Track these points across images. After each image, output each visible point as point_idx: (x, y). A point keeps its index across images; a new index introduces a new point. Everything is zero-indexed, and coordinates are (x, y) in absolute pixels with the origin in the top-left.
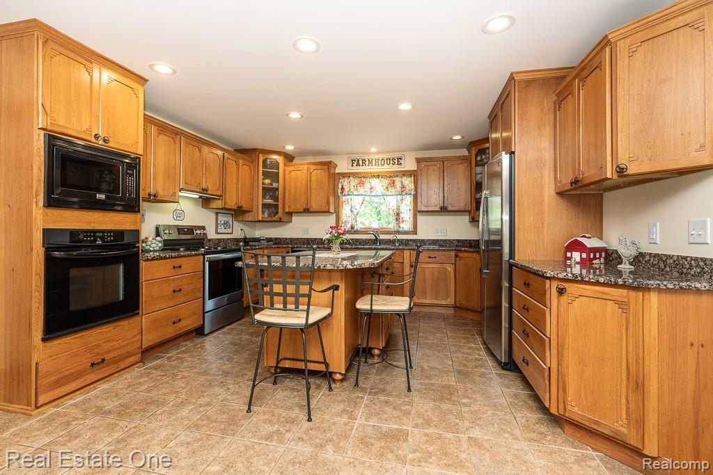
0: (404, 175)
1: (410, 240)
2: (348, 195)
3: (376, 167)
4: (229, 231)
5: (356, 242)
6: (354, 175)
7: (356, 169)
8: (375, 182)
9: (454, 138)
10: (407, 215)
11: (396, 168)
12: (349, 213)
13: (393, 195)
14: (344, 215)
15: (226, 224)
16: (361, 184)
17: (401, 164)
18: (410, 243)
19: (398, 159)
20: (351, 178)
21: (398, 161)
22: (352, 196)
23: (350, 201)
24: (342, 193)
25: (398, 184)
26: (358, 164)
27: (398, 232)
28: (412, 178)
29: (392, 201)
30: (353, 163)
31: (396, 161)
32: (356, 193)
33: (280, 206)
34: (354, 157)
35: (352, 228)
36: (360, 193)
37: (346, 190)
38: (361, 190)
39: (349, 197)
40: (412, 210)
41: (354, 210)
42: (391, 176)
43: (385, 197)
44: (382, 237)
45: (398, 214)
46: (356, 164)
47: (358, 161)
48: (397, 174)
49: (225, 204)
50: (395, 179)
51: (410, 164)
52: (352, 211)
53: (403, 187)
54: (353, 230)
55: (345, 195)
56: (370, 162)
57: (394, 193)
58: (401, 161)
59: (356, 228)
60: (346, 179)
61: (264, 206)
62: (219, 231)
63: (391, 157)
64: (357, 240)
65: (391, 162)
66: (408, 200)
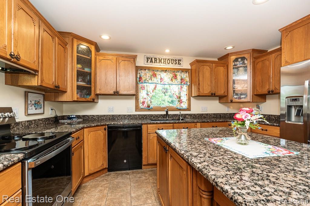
0: (183, 71)
1: (187, 114)
2: (145, 83)
3: (164, 64)
4: (40, 111)
5: (151, 117)
6: (149, 69)
7: (150, 65)
8: (163, 75)
9: (227, 48)
10: (184, 98)
11: (177, 66)
12: (145, 96)
13: (176, 85)
14: (141, 97)
15: (37, 104)
16: (155, 75)
17: (180, 64)
18: (187, 116)
19: (179, 60)
20: (147, 71)
21: (179, 62)
22: (148, 84)
23: (146, 87)
24: (139, 81)
25: (179, 78)
26: (151, 61)
27: (180, 110)
28: (187, 74)
29: (175, 89)
30: (148, 60)
31: (177, 62)
32: (150, 81)
33: (93, 89)
34: (149, 55)
35: (149, 107)
36: (154, 82)
37: (143, 79)
38: (155, 80)
39: (145, 84)
40: (188, 95)
41: (149, 93)
42: (174, 72)
43: (171, 85)
44: (170, 113)
45: (180, 98)
46: (150, 60)
47: (152, 59)
48: (178, 70)
49: (42, 82)
50: (176, 74)
51: (186, 65)
52: (148, 95)
53: (182, 79)
54: (149, 108)
55: (142, 83)
56: (160, 61)
57: (177, 83)
58: (180, 62)
59: (151, 107)
60: (143, 71)
61: (79, 87)
62: (30, 112)
63: (174, 59)
64: (152, 115)
65: (174, 62)
66: (185, 88)
